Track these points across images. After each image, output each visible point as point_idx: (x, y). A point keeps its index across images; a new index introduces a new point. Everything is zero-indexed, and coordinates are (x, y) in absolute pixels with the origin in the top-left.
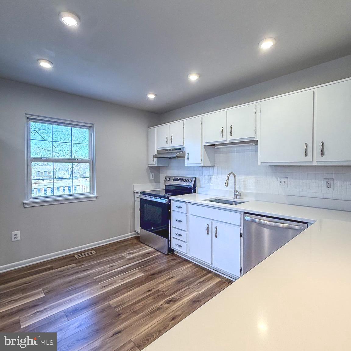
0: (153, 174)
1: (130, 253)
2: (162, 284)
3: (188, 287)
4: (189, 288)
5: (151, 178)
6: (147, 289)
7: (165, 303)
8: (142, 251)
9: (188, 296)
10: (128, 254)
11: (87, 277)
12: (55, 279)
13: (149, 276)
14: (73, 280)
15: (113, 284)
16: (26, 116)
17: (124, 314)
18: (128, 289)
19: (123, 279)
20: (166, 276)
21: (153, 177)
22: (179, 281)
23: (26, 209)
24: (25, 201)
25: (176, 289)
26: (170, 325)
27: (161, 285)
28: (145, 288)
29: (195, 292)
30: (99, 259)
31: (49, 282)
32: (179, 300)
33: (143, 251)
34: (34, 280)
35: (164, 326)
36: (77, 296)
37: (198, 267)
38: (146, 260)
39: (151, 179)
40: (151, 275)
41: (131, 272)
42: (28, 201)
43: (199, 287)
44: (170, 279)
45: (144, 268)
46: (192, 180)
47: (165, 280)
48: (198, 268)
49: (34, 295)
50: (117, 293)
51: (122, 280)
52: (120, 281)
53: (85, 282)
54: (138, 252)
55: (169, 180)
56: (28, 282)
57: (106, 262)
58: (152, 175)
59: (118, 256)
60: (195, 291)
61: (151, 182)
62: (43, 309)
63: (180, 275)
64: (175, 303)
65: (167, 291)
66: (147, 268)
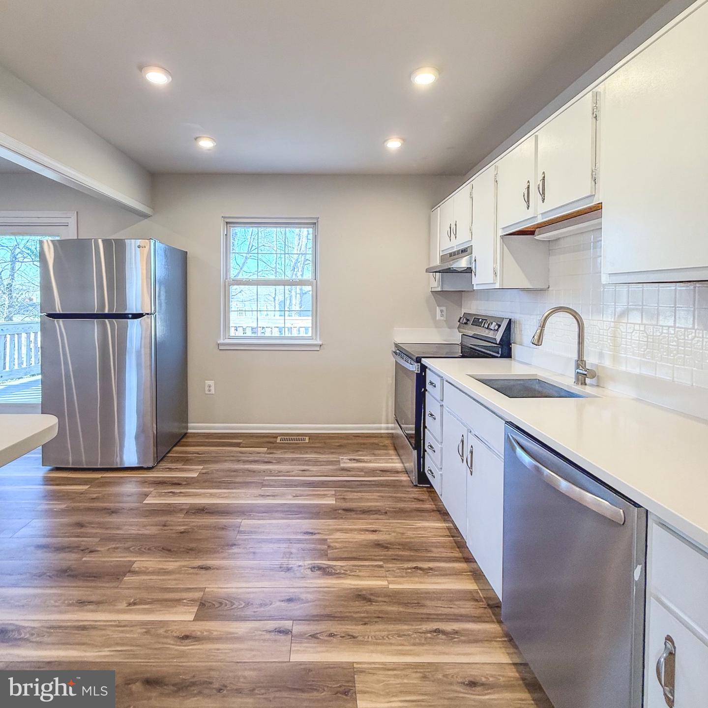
0: (444, 308)
1: (354, 460)
2: (345, 533)
3: (381, 563)
4: (381, 567)
5: (438, 317)
6: (312, 529)
7: (309, 566)
8: (379, 463)
9: (362, 580)
10: (350, 460)
11: (260, 472)
12: (226, 460)
13: (339, 510)
14: (240, 470)
15: (276, 498)
16: (224, 220)
17: (240, 548)
18: (286, 515)
19: (297, 496)
20: (367, 523)
21: (442, 316)
22: (378, 545)
23: (221, 352)
24: (221, 341)
25: (354, 555)
26: (274, 606)
27: (340, 534)
28: (311, 525)
29: (383, 580)
30: (301, 453)
31: (217, 462)
32: (337, 576)
33: (381, 463)
34: (208, 453)
35: (264, 601)
36: (221, 493)
37: (453, 537)
38: (366, 481)
39: (437, 319)
40: (344, 510)
41: (321, 491)
42: (224, 341)
43: (404, 575)
44: (367, 533)
45: (345, 494)
46: (499, 326)
47: (355, 530)
48: (452, 539)
49: (190, 471)
50: (266, 513)
51: (294, 497)
52: (290, 497)
53: (250, 478)
54: (370, 462)
55: (466, 323)
56: (200, 453)
57: (306, 461)
58: (442, 311)
59: (332, 457)
60: (386, 577)
61: (437, 325)
62: (178, 491)
63: (393, 534)
64: (325, 576)
65: (336, 549)
66: (351, 496)
